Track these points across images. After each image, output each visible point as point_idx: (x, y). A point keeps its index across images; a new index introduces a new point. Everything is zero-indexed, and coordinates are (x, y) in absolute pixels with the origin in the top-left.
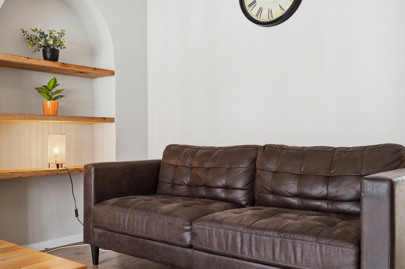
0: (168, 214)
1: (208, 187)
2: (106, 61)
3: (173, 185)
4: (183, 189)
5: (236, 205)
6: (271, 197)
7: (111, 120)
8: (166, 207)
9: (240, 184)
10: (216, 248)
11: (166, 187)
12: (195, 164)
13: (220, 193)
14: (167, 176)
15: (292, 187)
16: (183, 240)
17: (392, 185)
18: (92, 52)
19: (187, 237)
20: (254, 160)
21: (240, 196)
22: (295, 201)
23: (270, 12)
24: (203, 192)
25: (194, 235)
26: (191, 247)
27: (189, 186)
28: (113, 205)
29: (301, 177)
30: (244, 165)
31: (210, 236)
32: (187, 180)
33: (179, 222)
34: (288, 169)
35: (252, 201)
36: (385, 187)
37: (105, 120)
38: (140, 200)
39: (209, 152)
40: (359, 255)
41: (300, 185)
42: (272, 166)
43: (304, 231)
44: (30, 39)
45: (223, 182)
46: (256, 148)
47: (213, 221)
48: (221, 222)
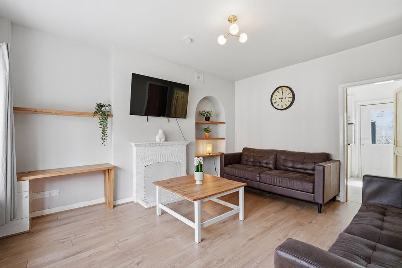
0: (251, 171)
1: (260, 163)
2: (222, 118)
3: (247, 161)
4: (250, 163)
5: (271, 170)
6: (283, 167)
7: (224, 139)
8: (249, 169)
9: (271, 163)
10: (268, 182)
11: (244, 162)
12: (255, 155)
13: (264, 165)
14: (245, 158)
15: (290, 165)
16: (256, 179)
17: (324, 167)
18: (217, 115)
19: (258, 178)
20: (277, 155)
21: (271, 166)
22: (291, 169)
23: (282, 105)
24: (258, 164)
25: (260, 178)
26: (259, 181)
27: (253, 162)
28: (231, 168)
29: (293, 162)
30: (273, 157)
31: (266, 179)
32: (252, 160)
33: (255, 174)
34: (289, 159)
35: (276, 168)
36: (321, 168)
37: (222, 139)
38: (237, 166)
39: (260, 151)
40: (314, 186)
41: (293, 164)
42: (283, 157)
43: (297, 179)
44: (201, 114)
45: (265, 161)
46: (277, 151)
47: (267, 174)
48: (269, 175)
